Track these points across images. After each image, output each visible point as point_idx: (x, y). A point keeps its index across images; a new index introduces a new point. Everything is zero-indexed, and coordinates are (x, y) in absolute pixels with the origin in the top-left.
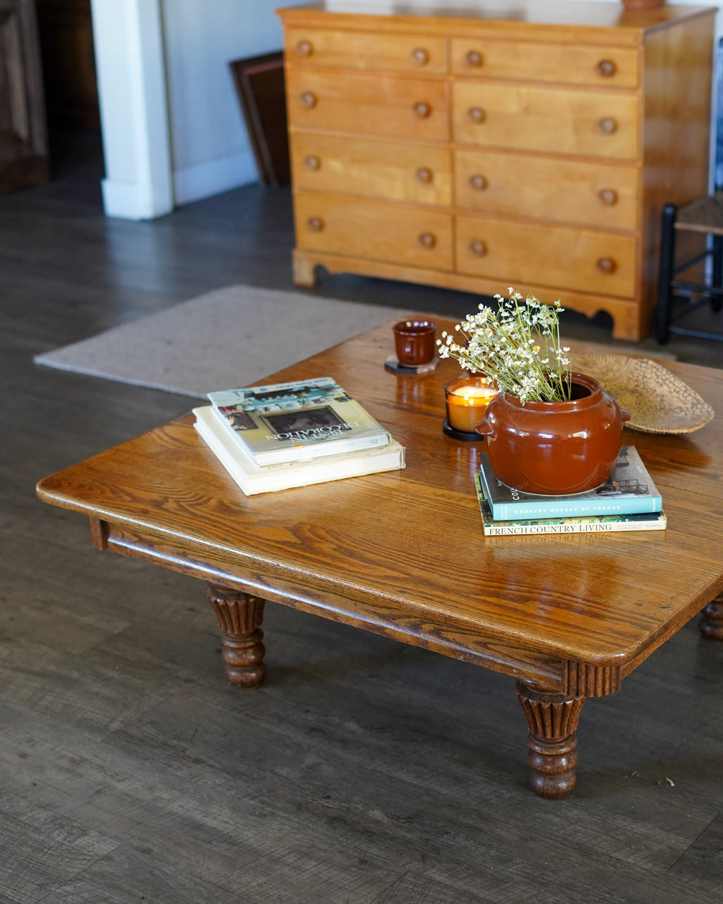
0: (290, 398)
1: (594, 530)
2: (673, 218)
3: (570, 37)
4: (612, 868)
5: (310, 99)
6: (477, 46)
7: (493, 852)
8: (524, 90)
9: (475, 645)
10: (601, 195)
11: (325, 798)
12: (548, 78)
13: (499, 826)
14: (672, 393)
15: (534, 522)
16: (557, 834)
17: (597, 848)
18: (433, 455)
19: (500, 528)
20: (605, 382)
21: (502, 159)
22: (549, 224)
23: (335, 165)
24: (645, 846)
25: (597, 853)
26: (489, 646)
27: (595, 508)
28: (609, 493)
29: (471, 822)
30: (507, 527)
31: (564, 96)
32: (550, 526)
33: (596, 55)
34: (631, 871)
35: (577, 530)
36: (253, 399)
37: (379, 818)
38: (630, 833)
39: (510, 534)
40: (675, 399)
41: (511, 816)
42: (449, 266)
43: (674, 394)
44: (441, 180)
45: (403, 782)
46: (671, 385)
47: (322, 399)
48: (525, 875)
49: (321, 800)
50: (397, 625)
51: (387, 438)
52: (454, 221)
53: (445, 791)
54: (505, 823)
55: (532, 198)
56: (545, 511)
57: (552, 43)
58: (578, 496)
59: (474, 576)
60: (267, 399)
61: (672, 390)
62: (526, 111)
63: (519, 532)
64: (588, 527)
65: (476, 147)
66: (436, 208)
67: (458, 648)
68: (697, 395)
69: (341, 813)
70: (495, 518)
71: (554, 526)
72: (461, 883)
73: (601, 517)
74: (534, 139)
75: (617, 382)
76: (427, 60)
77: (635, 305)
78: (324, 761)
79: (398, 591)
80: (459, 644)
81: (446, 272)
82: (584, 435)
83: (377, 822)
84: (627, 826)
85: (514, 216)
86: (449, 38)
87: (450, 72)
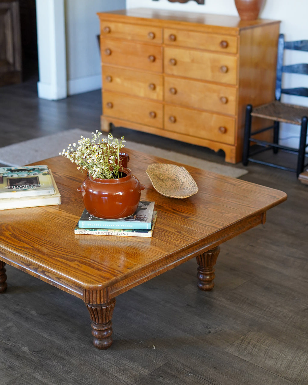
0: (25, 172)
1: (121, 235)
2: (251, 111)
3: (210, 30)
4: (111, 380)
5: (109, 52)
6: (174, 32)
7: (65, 369)
8: (192, 52)
9: (56, 279)
10: (221, 99)
11: (8, 340)
12: (202, 47)
13: (73, 358)
14: (187, 181)
15: (96, 229)
16: (96, 364)
17: (109, 371)
18: (76, 200)
19: (81, 231)
20: (163, 175)
21: (183, 81)
22: (201, 111)
23: (118, 80)
24: (130, 372)
25: (108, 373)
26: (60, 279)
27: (122, 226)
28: (130, 220)
29: (62, 356)
30: (84, 231)
31: (207, 56)
32: (102, 232)
33: (220, 38)
34: (119, 382)
35: (113, 234)
36: (9, 171)
37: (25, 351)
38: (126, 366)
39: (85, 234)
40: (187, 184)
41: (80, 355)
42: (161, 126)
43: (188, 182)
44: (159, 89)
45: (43, 337)
46: (188, 178)
47: (37, 174)
48: (74, 379)
49: (5, 341)
50: (30, 268)
51: (54, 191)
52: (164, 107)
53: (58, 342)
54: (76, 357)
55: (194, 99)
56: (100, 225)
57: (203, 32)
58: (116, 220)
59: (59, 250)
60: (15, 172)
61: (187, 180)
62: (193, 61)
63: (89, 233)
64: (118, 233)
65: (173, 76)
66: (157, 101)
67: (50, 279)
68: (195, 183)
69: (11, 347)
70: (79, 227)
71: (104, 232)
72: (45, 380)
73: (124, 230)
74: (195, 73)
75: (168, 175)
76: (154, 37)
77: (234, 148)
78: (15, 326)
79: (24, 253)
80: (50, 278)
81: (160, 129)
82: (121, 193)
83: (24, 352)
84: (126, 363)
85: (187, 106)
86: (163, 28)
87: (163, 43)
